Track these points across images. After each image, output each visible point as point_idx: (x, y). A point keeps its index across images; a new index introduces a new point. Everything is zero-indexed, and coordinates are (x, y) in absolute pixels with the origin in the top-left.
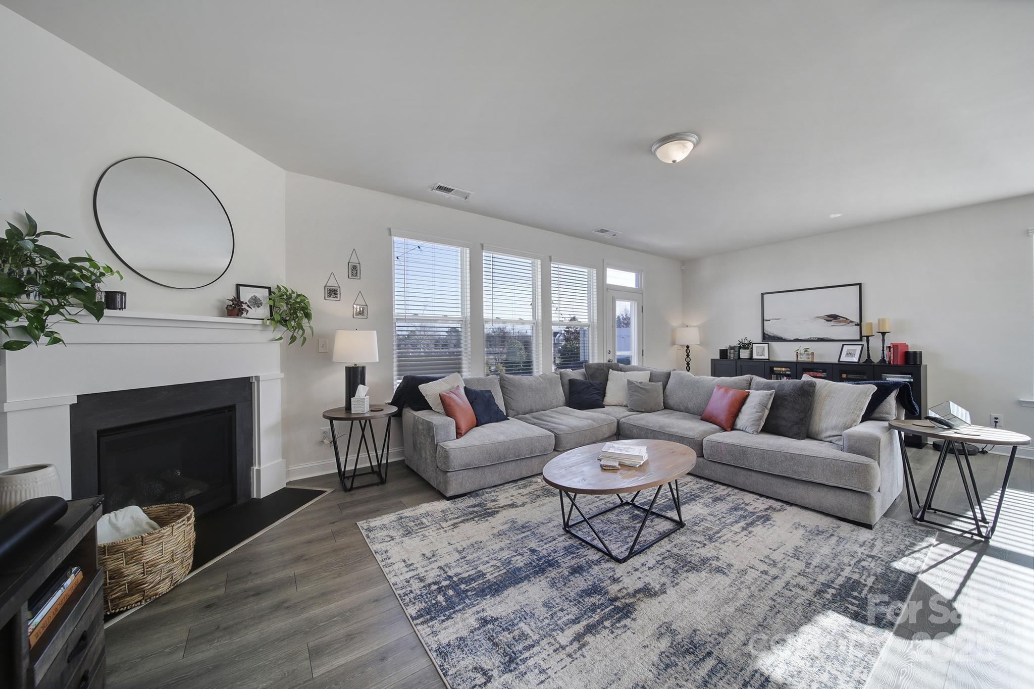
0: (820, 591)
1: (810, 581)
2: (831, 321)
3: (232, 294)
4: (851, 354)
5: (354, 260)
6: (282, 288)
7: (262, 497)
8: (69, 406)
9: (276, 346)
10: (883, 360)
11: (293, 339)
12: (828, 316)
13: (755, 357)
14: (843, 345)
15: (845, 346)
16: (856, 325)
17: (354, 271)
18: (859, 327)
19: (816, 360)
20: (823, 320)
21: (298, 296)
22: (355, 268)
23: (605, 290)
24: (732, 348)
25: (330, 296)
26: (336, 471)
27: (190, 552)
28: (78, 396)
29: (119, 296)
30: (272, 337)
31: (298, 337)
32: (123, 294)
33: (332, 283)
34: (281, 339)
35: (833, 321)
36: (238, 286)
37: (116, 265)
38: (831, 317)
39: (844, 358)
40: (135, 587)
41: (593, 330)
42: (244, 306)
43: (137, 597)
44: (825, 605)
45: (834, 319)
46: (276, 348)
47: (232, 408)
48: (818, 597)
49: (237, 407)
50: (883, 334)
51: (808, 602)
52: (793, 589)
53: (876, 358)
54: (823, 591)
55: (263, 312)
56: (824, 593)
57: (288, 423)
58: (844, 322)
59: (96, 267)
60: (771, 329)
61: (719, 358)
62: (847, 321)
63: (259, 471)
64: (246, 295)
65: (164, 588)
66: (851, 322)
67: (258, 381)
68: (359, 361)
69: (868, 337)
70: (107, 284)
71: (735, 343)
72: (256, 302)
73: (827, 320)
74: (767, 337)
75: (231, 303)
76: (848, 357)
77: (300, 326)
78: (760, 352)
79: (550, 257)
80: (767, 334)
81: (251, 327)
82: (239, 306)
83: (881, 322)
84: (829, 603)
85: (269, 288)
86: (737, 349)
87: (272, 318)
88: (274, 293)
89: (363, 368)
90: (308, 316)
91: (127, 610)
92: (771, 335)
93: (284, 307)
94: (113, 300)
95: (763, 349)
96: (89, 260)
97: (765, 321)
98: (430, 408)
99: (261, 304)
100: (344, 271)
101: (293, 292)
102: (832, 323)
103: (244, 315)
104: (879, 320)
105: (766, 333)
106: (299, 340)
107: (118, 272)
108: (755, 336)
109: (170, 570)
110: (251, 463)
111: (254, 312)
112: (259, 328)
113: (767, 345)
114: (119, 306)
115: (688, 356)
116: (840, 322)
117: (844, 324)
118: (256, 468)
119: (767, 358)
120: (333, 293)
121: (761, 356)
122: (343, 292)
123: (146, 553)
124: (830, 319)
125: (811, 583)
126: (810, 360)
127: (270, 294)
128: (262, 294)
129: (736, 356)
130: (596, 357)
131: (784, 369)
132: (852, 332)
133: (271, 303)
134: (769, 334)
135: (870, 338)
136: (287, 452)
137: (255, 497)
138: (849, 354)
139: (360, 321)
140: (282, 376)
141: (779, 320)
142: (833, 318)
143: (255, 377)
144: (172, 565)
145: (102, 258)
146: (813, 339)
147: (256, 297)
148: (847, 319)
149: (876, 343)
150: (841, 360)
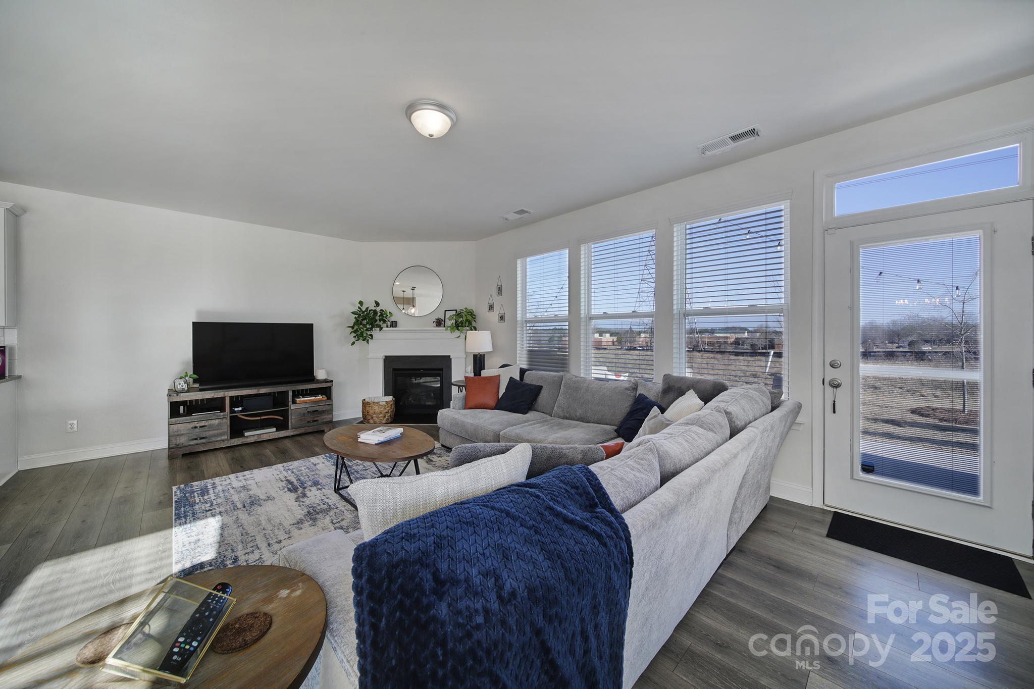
0: (237, 561)
1: (250, 561)
3: (442, 316)
5: (499, 283)
22: (499, 288)
23: (820, 234)
33: (491, 301)
34: (459, 336)
36: (445, 311)
44: (225, 557)
48: (234, 556)
49: (444, 370)
51: (235, 550)
52: (251, 549)
54: (235, 562)
56: (233, 562)
64: (448, 315)
75: (435, 320)
81: (444, 331)
82: (439, 321)
84: (224, 560)
85: (456, 311)
120: (491, 307)
122: (495, 307)
125: (248, 560)
139: (502, 323)
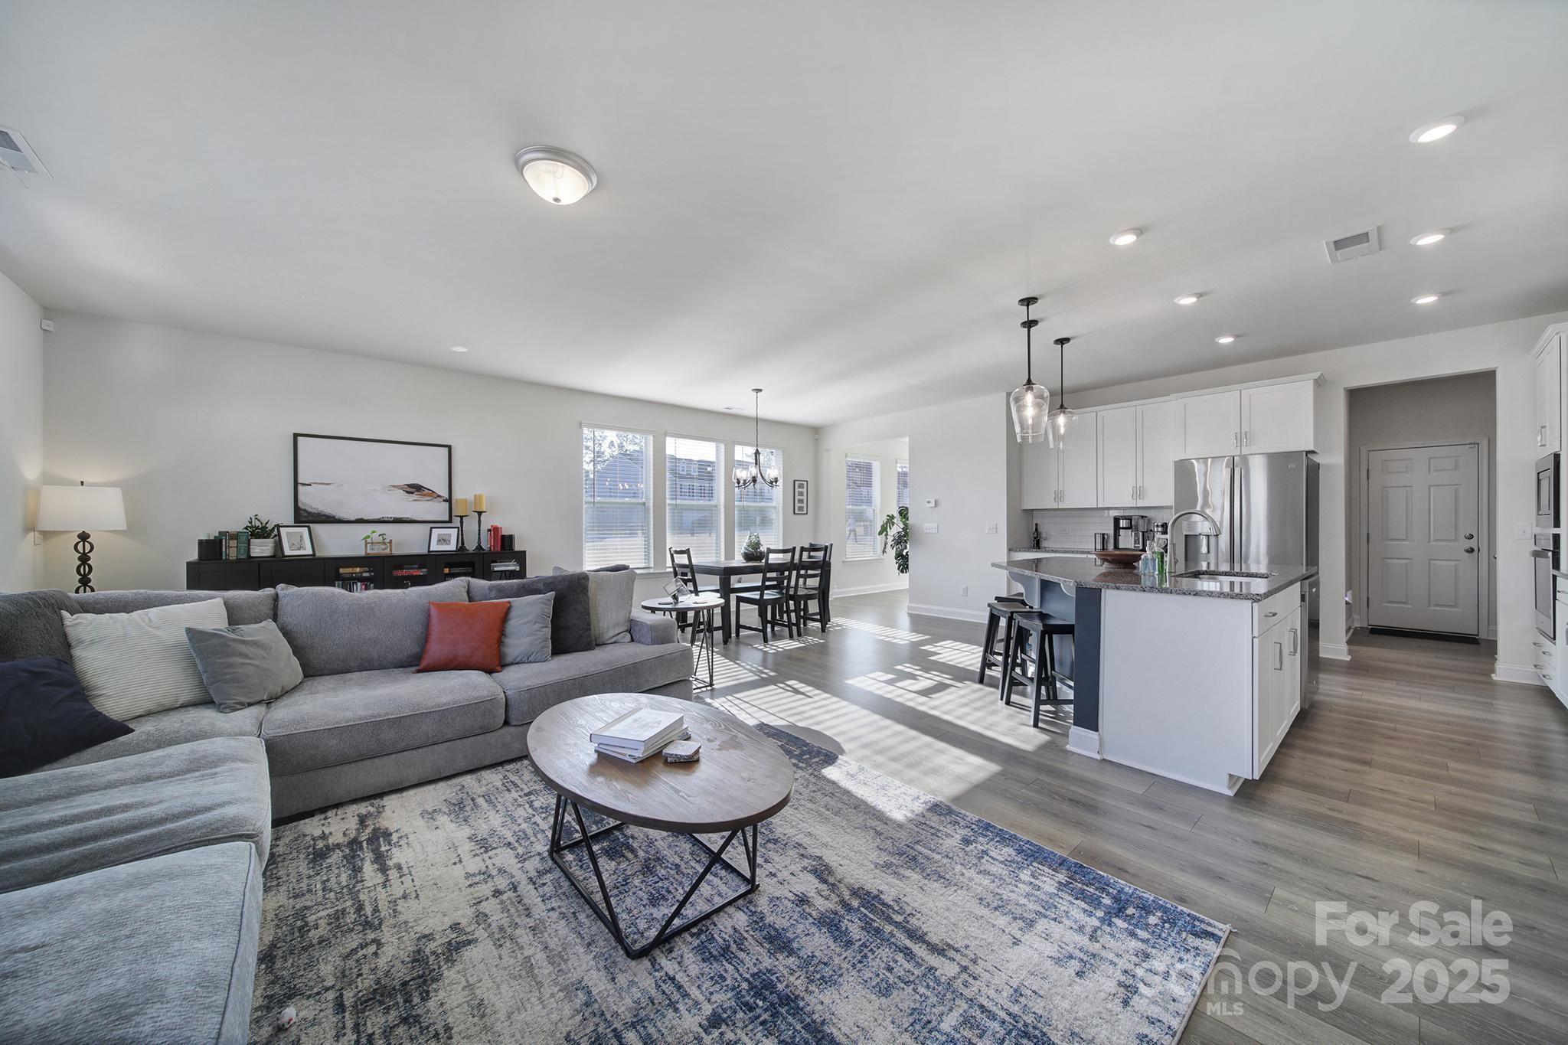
2: (413, 493)
4: (444, 540)
10: (479, 547)
12: (409, 486)
13: (288, 552)
14: (432, 528)
15: (433, 530)
16: (444, 501)
18: (448, 504)
19: (396, 552)
20: (402, 491)
24: (235, 536)
35: (416, 493)
38: (413, 488)
39: (435, 547)
45: (418, 491)
50: (480, 513)
53: (471, 546)
58: (429, 495)
60: (311, 500)
62: (433, 495)
66: (439, 496)
69: (462, 517)
73: (407, 492)
74: (306, 514)
76: (442, 544)
78: (297, 543)
80: (305, 510)
83: (478, 498)
86: (243, 539)
92: (313, 511)
95: (301, 537)
97: (300, 487)
102: (414, 497)
104: (475, 496)
105: (303, 508)
108: (279, 512)
113: (306, 529)
116: (425, 495)
117: (429, 498)
119: (311, 553)
121: (299, 549)
124: (411, 490)
126: (388, 551)
129: (242, 551)
131: (358, 570)
132: (439, 511)
134: (309, 510)
135: (464, 518)
138: (442, 540)
141: (328, 486)
142: (415, 489)
146: (386, 519)
148: (433, 492)
149: (471, 525)
150: (431, 550)
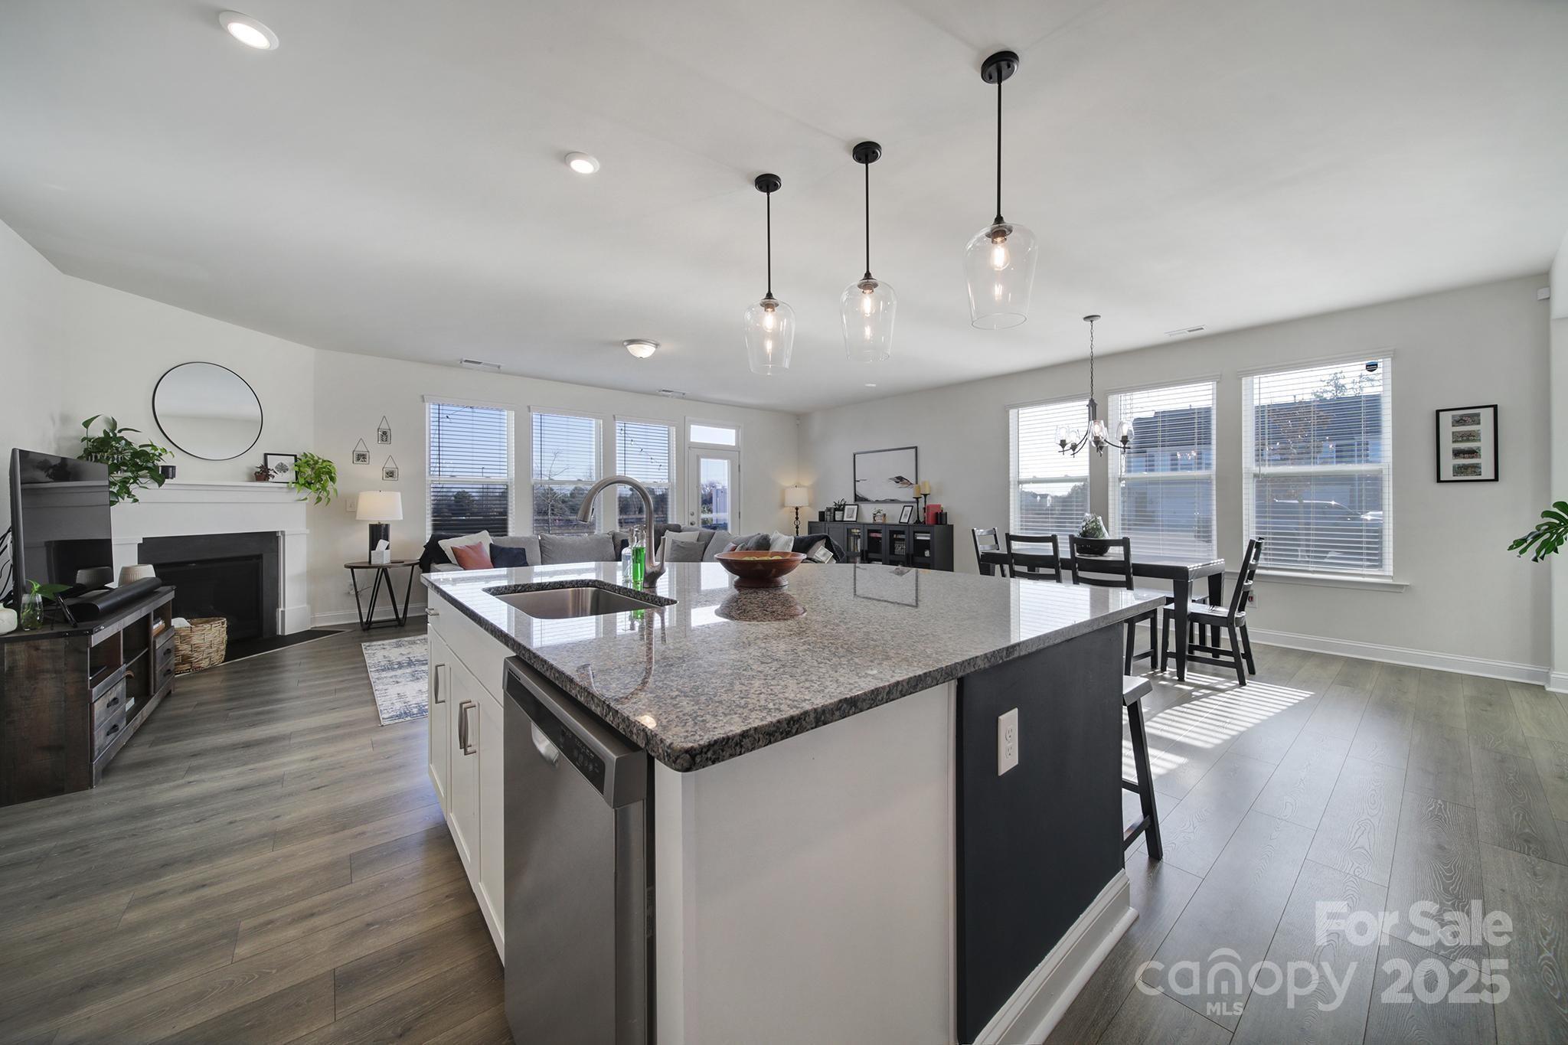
2: (899, 483)
3: (261, 462)
5: (384, 427)
6: (309, 455)
7: (286, 634)
8: (137, 546)
9: (303, 506)
11: (319, 499)
13: (846, 518)
15: (904, 508)
16: (913, 487)
17: (385, 436)
19: (887, 521)
21: (324, 461)
22: (385, 433)
23: (687, 448)
24: (829, 510)
25: (358, 460)
26: (359, 621)
27: (223, 647)
28: (143, 538)
29: (171, 469)
30: (297, 498)
31: (323, 498)
32: (174, 468)
33: (361, 449)
34: (306, 499)
36: (266, 455)
37: (169, 447)
38: (899, 479)
39: (901, 520)
40: (186, 659)
41: (673, 491)
42: (271, 472)
43: (187, 666)
46: (302, 508)
47: (260, 557)
49: (264, 557)
50: (927, 495)
53: (920, 518)
55: (290, 476)
57: (313, 575)
58: (906, 484)
59: (156, 449)
60: (861, 492)
61: (818, 520)
62: (908, 483)
63: (283, 612)
64: (273, 463)
65: (205, 664)
66: (911, 484)
67: (284, 535)
68: (383, 519)
69: (917, 499)
70: (167, 460)
71: (832, 505)
72: (283, 468)
73: (896, 482)
74: (858, 498)
75: (259, 470)
77: (324, 488)
78: (851, 513)
79: (614, 417)
80: (858, 495)
81: (276, 490)
82: (265, 472)
83: (926, 484)
85: (295, 456)
86: (832, 511)
87: (297, 482)
88: (300, 460)
89: (387, 525)
90: (332, 479)
91: (180, 673)
93: (308, 471)
94: (167, 473)
95: (854, 510)
96: (152, 445)
97: (856, 482)
98: (450, 562)
99: (287, 470)
100: (375, 435)
101: (319, 458)
102: (899, 485)
103: (271, 479)
104: (925, 482)
106: (324, 501)
107: (171, 452)
109: (209, 654)
110: (276, 605)
111: (280, 477)
112: (285, 490)
113: (856, 506)
114: (171, 476)
115: (797, 518)
117: (906, 486)
118: (280, 610)
119: (854, 519)
120: (361, 457)
121: (851, 516)
122: (373, 457)
123: (193, 638)
124: (899, 481)
126: (882, 521)
127: (296, 461)
128: (289, 461)
129: (831, 517)
130: (675, 519)
131: (857, 531)
132: (910, 494)
133: (297, 469)
136: (312, 600)
137: (280, 634)
138: (906, 515)
139: (389, 482)
140: (308, 531)
141: (865, 482)
143: (282, 532)
144: (211, 650)
145: (160, 443)
146: (885, 500)
147: (282, 464)
148: (908, 481)
149: (922, 505)
